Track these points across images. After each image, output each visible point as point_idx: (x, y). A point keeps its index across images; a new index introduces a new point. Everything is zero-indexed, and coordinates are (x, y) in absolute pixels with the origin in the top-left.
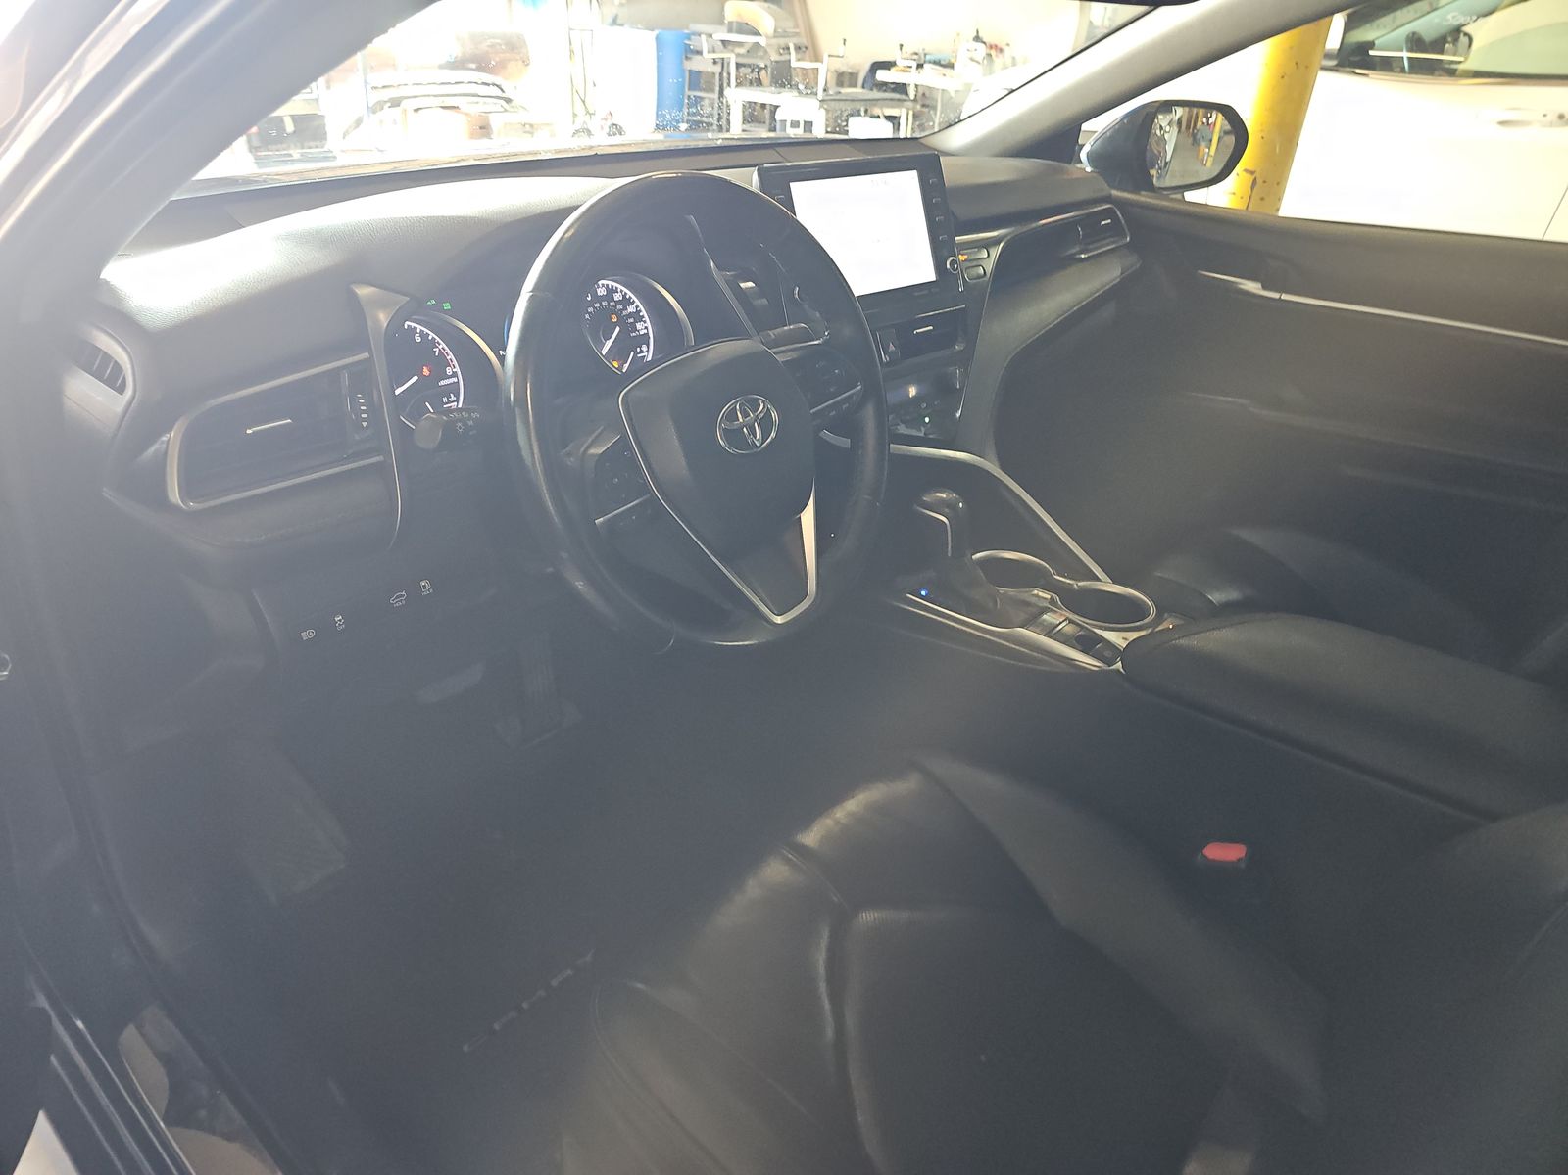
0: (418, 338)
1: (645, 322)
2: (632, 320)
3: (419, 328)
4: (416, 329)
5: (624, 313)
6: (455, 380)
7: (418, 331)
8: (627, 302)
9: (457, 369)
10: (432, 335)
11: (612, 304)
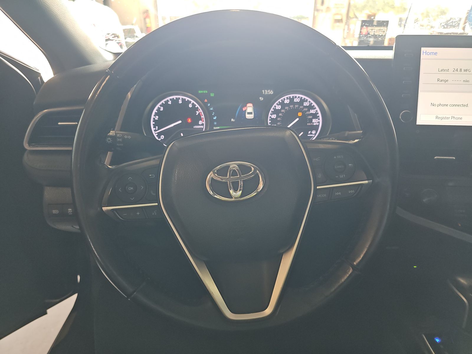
0: (190, 106)
1: (319, 119)
2: (311, 117)
3: (193, 101)
4: (191, 102)
5: (308, 113)
6: (202, 127)
7: (192, 103)
8: (311, 107)
9: (204, 123)
10: (197, 106)
11: (301, 107)
